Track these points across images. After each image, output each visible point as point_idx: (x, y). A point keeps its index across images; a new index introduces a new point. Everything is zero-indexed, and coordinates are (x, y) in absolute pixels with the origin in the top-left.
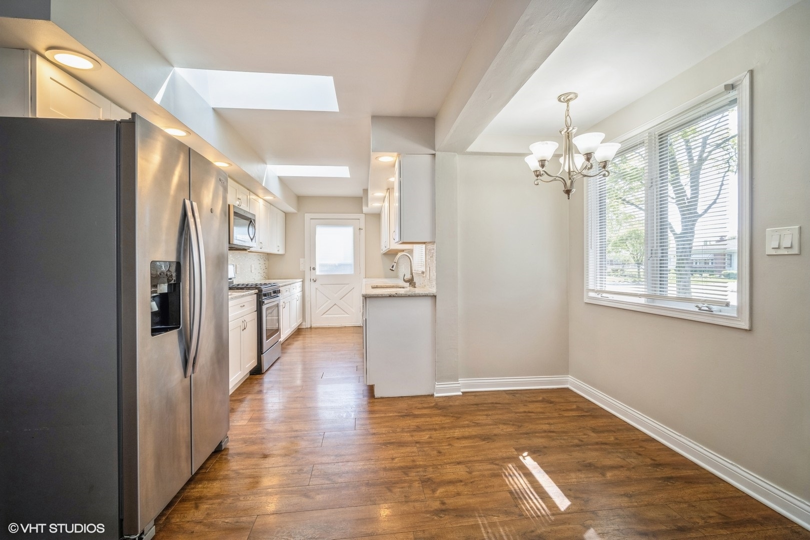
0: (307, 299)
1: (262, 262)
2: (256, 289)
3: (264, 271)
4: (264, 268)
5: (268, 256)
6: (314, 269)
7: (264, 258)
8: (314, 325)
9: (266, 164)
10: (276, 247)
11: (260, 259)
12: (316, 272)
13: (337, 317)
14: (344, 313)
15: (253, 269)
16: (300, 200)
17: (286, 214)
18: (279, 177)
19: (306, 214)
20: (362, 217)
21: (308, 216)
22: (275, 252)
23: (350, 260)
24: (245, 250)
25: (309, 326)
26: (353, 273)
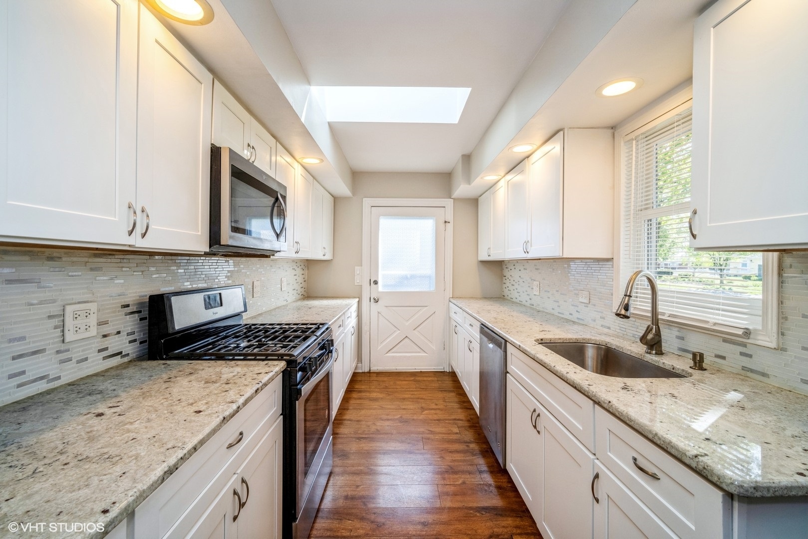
0: (365, 328)
1: (299, 271)
2: (282, 359)
3: (301, 286)
4: (302, 281)
5: (309, 264)
6: (376, 282)
7: (303, 266)
8: (374, 368)
9: (309, 83)
10: (319, 250)
11: (296, 268)
12: (378, 287)
13: (409, 357)
14: (421, 351)
15: (284, 284)
16: (356, 177)
17: (336, 200)
18: (329, 123)
19: (364, 199)
20: (449, 203)
21: (367, 202)
22: (320, 257)
23: (429, 269)
24: (267, 256)
25: (367, 370)
26: (433, 289)
